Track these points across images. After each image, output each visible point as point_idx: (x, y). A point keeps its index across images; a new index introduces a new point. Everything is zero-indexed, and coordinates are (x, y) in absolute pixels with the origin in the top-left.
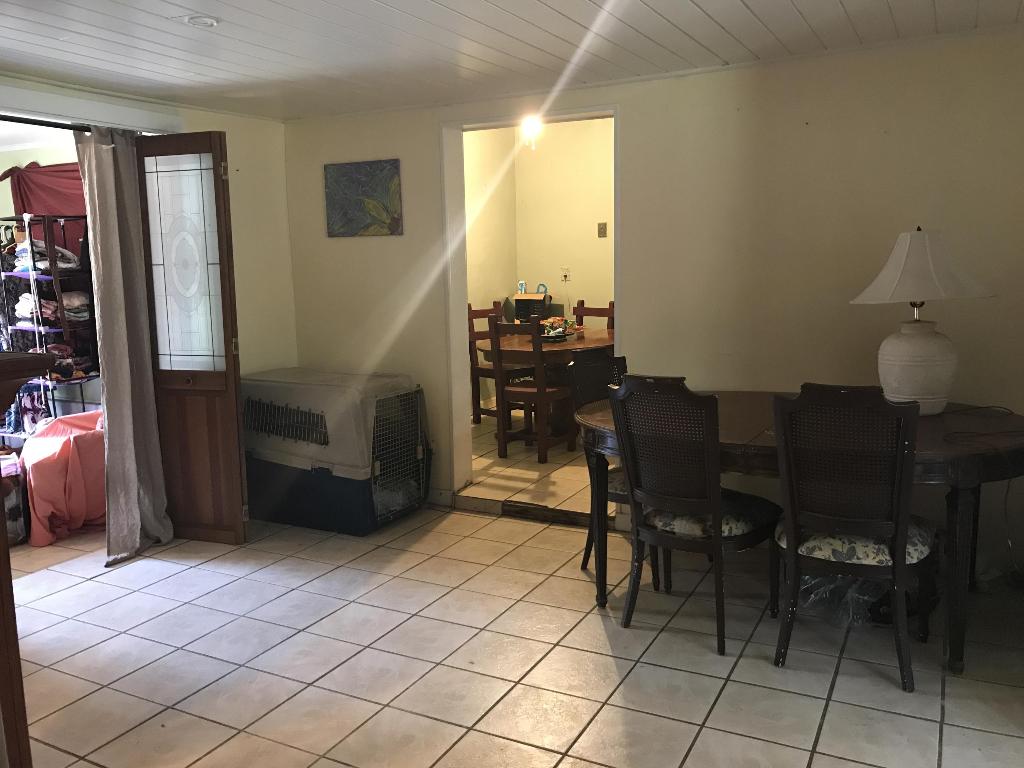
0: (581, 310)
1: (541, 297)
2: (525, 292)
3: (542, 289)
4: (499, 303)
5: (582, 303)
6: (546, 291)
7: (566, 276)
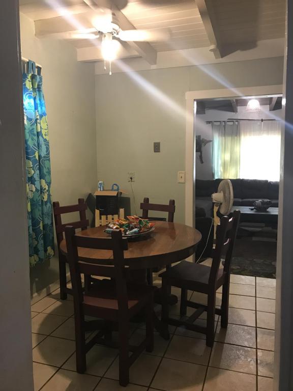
0: (146, 206)
1: (114, 194)
2: (104, 190)
3: (115, 187)
4: (83, 200)
5: (147, 200)
6: (118, 189)
7: (131, 178)
